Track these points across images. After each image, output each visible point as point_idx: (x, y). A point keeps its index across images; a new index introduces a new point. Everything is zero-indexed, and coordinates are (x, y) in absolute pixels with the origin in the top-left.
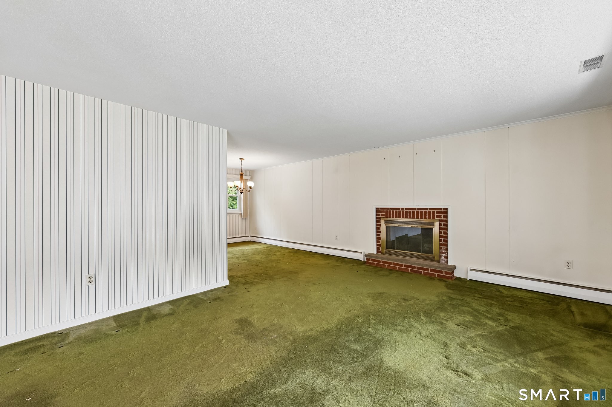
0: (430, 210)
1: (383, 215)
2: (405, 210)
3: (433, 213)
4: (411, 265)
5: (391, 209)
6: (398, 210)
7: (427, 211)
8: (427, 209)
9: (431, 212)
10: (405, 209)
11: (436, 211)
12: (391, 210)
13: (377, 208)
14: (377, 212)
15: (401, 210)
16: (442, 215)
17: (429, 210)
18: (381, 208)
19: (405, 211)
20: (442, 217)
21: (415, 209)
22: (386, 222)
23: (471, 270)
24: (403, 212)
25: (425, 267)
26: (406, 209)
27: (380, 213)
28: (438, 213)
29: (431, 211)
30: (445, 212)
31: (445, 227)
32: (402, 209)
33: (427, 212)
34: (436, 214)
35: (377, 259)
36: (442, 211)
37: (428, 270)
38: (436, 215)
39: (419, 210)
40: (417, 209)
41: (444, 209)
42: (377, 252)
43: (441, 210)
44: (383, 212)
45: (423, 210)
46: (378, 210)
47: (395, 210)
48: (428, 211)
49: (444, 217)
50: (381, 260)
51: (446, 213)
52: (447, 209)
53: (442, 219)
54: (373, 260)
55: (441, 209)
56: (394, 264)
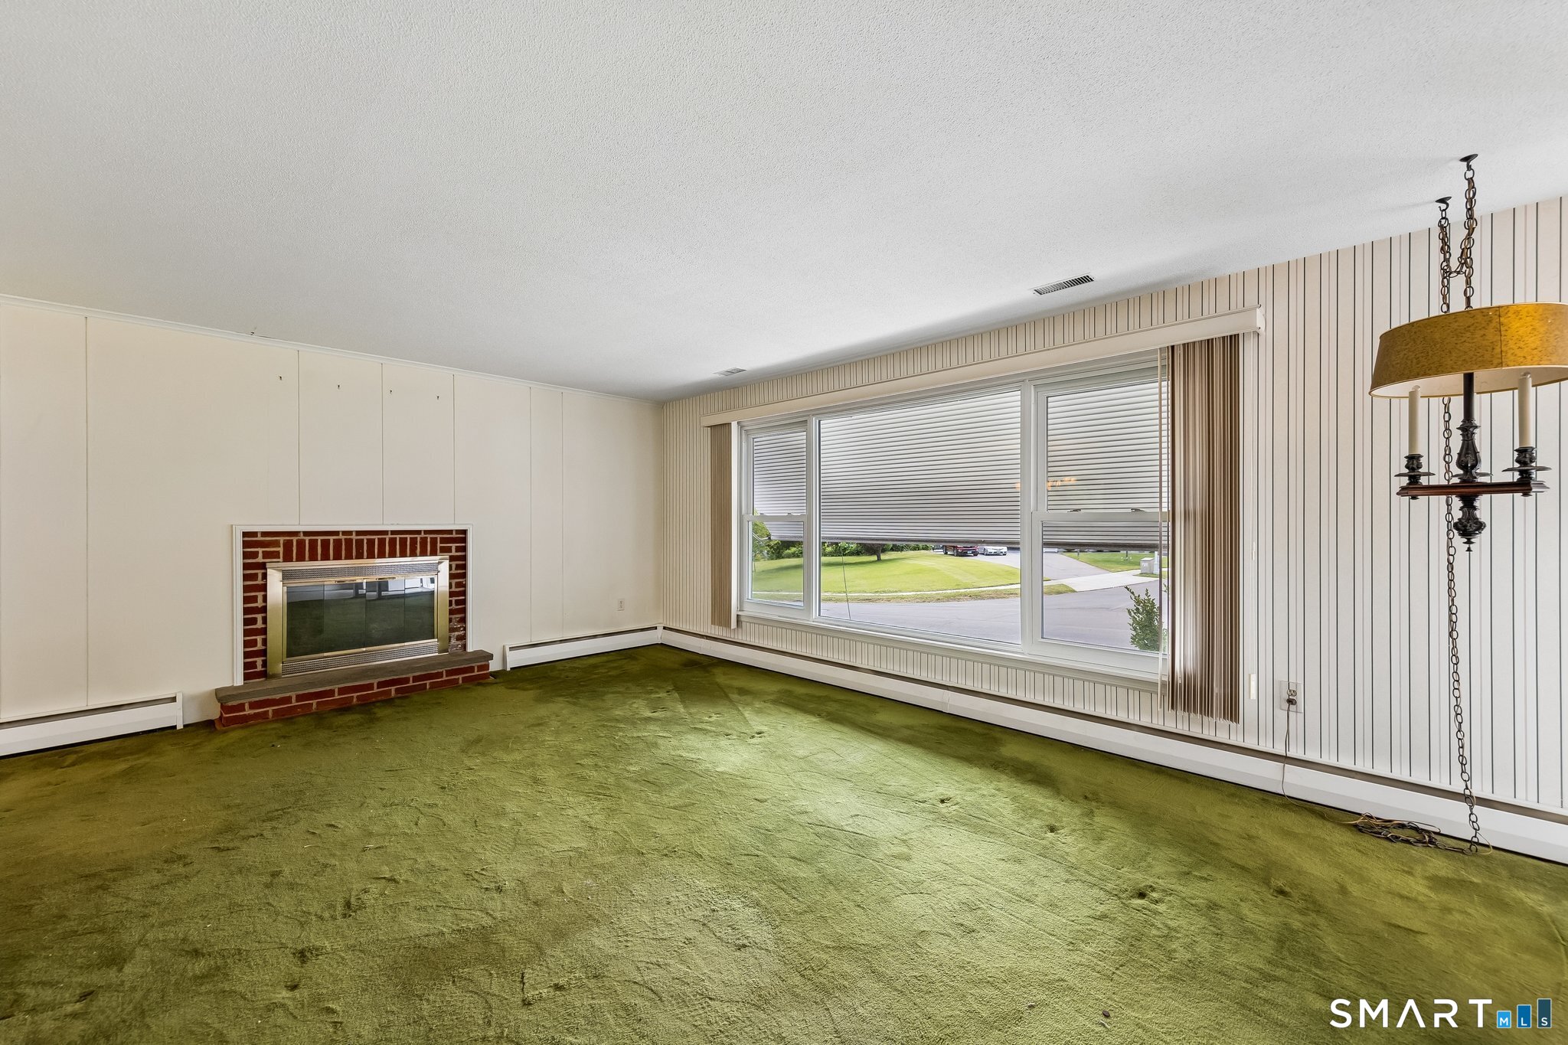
0: (425, 534)
1: (276, 555)
2: (354, 537)
3: (434, 541)
4: (395, 677)
5: (306, 534)
6: (331, 538)
7: (419, 537)
8: (418, 532)
9: (429, 540)
10: (354, 533)
11: (439, 536)
12: (307, 539)
13: (245, 534)
14: (246, 544)
15: (341, 537)
16: (454, 546)
17: (423, 535)
18: (264, 534)
19: (356, 540)
20: (453, 549)
21: (385, 532)
22: (287, 576)
23: (511, 649)
24: (349, 542)
25: (434, 670)
26: (359, 533)
27: (260, 550)
28: (443, 540)
29: (429, 536)
30: (461, 537)
31: (459, 571)
32: (345, 533)
33: (419, 539)
34: (441, 543)
35: (278, 697)
36: (454, 535)
37: (440, 675)
38: (441, 547)
39: (398, 536)
40: (392, 534)
41: (458, 532)
42: (247, 677)
43: (452, 534)
44: (276, 544)
45: (408, 536)
46: (250, 540)
47: (320, 538)
48: (421, 538)
49: (458, 549)
50: (293, 695)
51: (464, 540)
52: (464, 532)
53: (454, 553)
54: (253, 706)
55: (450, 532)
56: (342, 691)
